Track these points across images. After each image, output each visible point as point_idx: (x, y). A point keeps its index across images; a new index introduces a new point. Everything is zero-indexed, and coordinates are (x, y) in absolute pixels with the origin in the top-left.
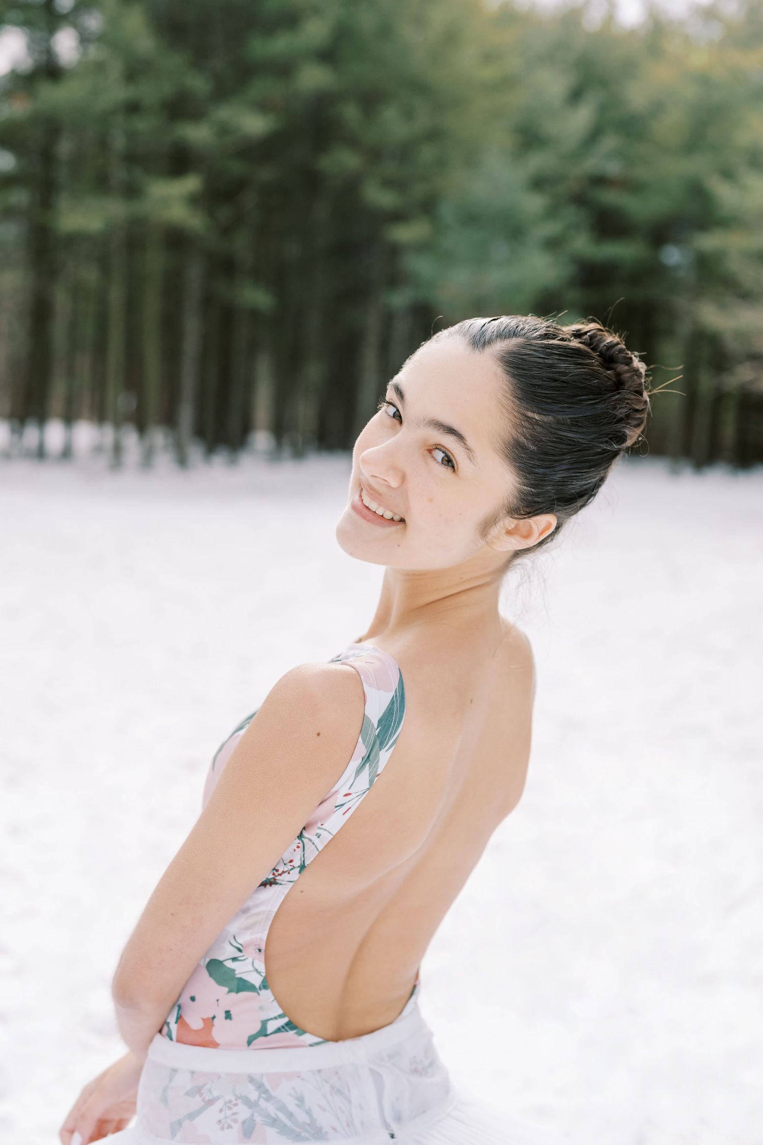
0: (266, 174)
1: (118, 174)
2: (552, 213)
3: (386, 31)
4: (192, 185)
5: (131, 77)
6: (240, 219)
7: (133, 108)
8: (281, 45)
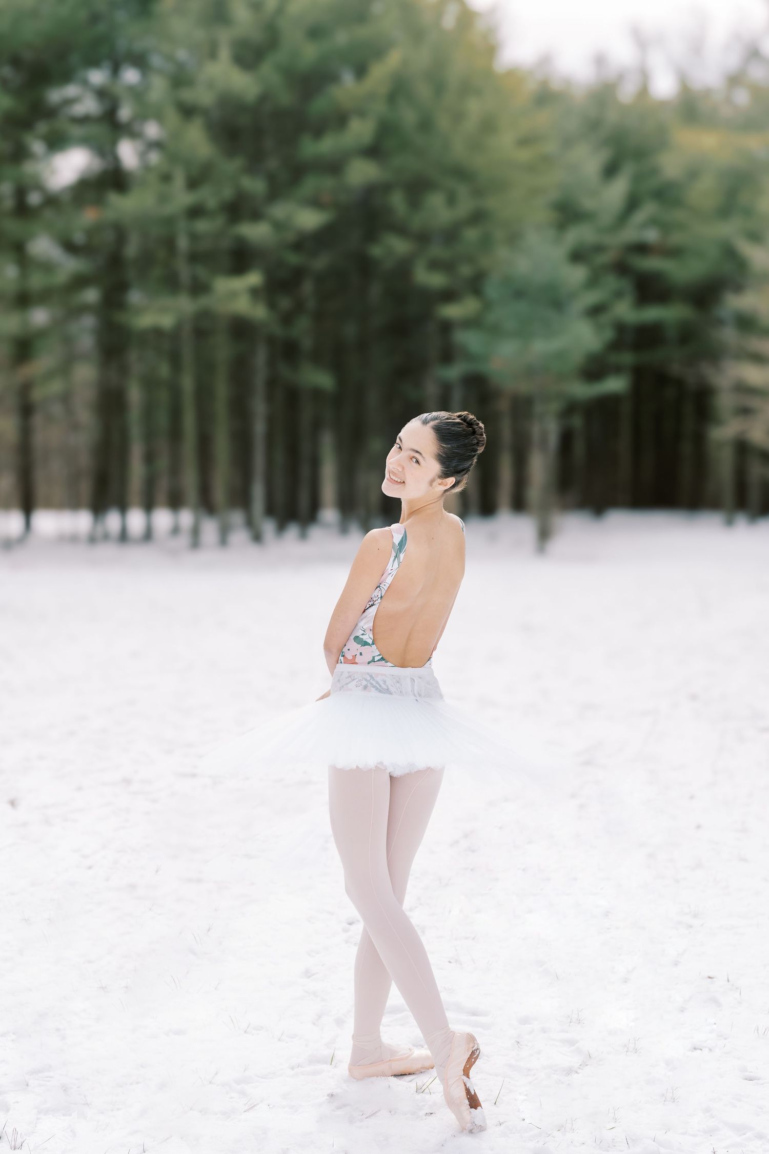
0: (321, 263)
1: (184, 271)
2: (593, 282)
3: (426, 124)
4: (254, 278)
5: (193, 183)
6: (299, 307)
7: (195, 212)
8: (327, 145)
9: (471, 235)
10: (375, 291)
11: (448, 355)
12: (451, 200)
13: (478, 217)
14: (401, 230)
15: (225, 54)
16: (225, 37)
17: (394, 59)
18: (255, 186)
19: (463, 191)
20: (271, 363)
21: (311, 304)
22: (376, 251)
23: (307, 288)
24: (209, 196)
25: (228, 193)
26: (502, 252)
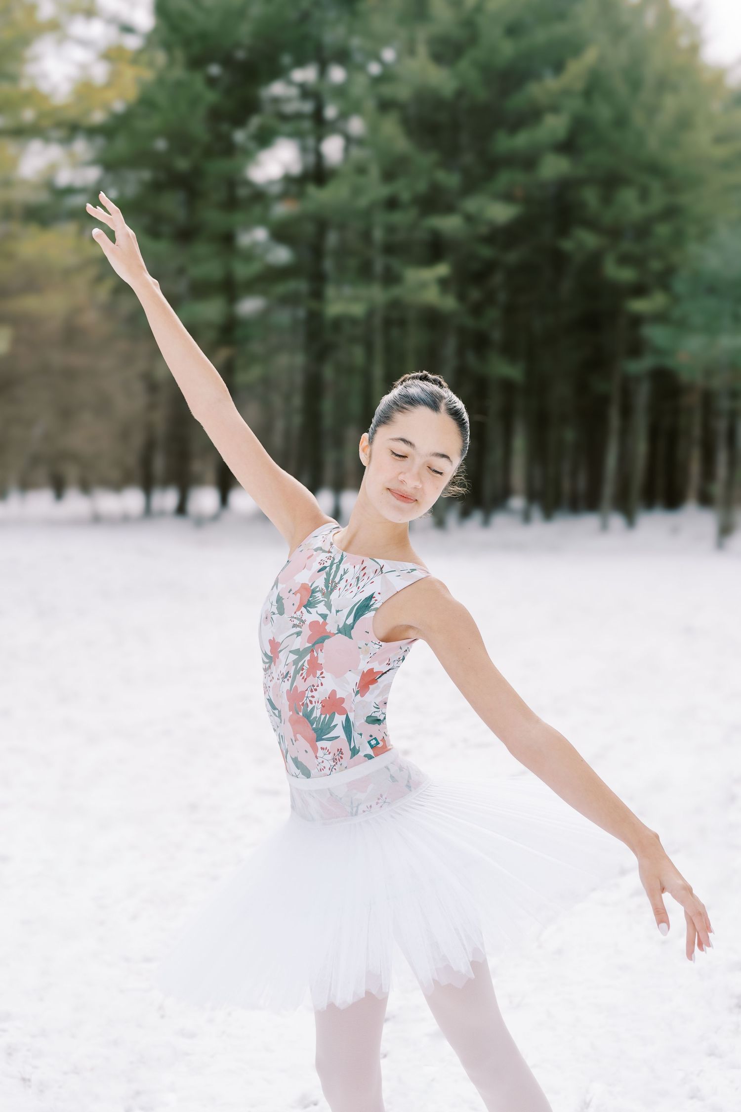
0: (512, 257)
1: (378, 261)
3: (621, 121)
4: (442, 270)
5: (389, 176)
6: (489, 298)
7: (392, 204)
8: (521, 140)
9: (663, 230)
10: (567, 286)
11: (636, 349)
12: (644, 195)
13: (671, 213)
14: (592, 225)
15: (422, 50)
16: (422, 34)
17: (590, 56)
18: (450, 180)
19: (656, 186)
20: (461, 352)
21: (502, 297)
22: (567, 245)
23: (498, 279)
24: (404, 189)
25: (422, 186)
26: (693, 248)
